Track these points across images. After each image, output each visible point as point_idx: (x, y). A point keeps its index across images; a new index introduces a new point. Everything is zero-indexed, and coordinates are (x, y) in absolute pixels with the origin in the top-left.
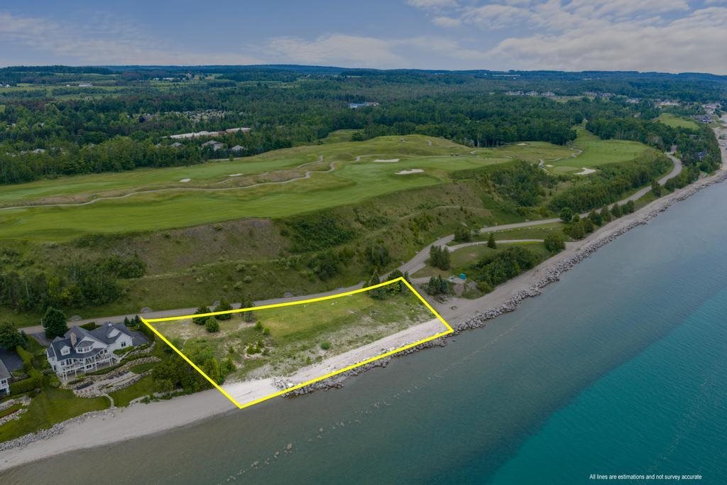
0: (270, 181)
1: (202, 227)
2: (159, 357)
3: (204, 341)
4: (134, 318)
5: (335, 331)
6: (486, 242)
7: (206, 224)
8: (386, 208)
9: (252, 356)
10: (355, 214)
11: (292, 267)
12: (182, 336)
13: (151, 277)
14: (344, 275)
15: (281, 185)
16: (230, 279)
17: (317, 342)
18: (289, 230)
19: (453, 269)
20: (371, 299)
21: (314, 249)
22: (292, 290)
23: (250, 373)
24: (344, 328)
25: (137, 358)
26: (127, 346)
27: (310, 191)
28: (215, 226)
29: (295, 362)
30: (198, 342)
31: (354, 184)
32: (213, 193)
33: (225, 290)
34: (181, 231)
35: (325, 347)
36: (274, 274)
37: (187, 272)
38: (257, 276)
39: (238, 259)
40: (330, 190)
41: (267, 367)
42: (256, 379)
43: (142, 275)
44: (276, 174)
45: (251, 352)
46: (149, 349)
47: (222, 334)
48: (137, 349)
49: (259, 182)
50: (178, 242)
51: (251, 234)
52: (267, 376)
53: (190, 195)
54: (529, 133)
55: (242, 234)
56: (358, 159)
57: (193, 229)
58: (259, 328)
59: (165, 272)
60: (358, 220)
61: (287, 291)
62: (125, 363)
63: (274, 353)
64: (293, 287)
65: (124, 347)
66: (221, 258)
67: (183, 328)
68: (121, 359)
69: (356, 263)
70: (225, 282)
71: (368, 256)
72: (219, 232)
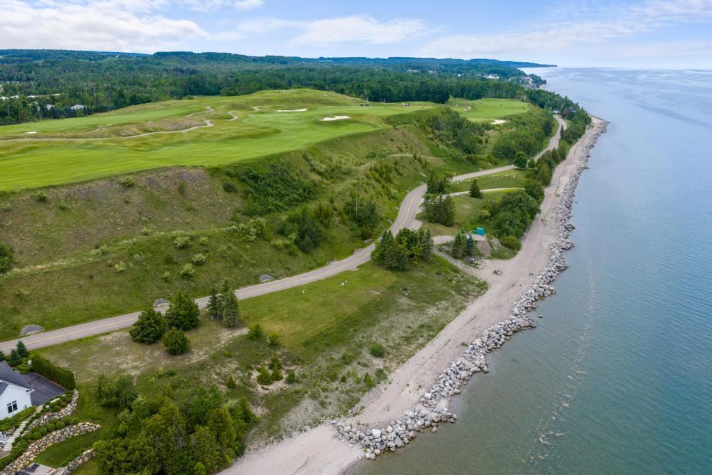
0: (162, 130)
1: (101, 183)
2: (93, 420)
3: (172, 374)
4: (15, 348)
5: (374, 325)
6: (468, 192)
7: (106, 178)
8: (336, 157)
9: (271, 387)
10: (307, 163)
11: (260, 235)
12: (124, 370)
13: (27, 270)
14: (330, 243)
15: (181, 134)
16: (169, 261)
17: (360, 346)
18: (235, 182)
19: (457, 224)
20: (389, 272)
21: (279, 209)
22: (269, 270)
23: (285, 422)
24: (384, 319)
25: (49, 431)
26: (20, 409)
27: (227, 139)
28: (123, 180)
29: (347, 386)
30: (160, 377)
31: (278, 132)
32: (88, 143)
33: (166, 280)
34: (65, 191)
35: (378, 353)
36: (234, 248)
37: (91, 256)
38: (211, 253)
39: (172, 230)
40: (252, 136)
41: (307, 404)
42: (301, 430)
43: (10, 268)
44: (169, 122)
45: (265, 380)
46: (69, 407)
47: (198, 356)
48: (43, 412)
49: (146, 131)
50: (63, 209)
51: (181, 190)
52: (316, 423)
53: (52, 147)
54: (406, 93)
55: (167, 192)
56: (256, 108)
57: (86, 186)
58: (257, 335)
59: (50, 258)
60: (313, 170)
61: (262, 273)
62: (25, 448)
63: (304, 376)
64: (269, 266)
65: (15, 413)
66: (145, 229)
67: (118, 354)
68: (12, 440)
69: (339, 225)
70: (162, 267)
71: (351, 215)
72: (130, 190)
